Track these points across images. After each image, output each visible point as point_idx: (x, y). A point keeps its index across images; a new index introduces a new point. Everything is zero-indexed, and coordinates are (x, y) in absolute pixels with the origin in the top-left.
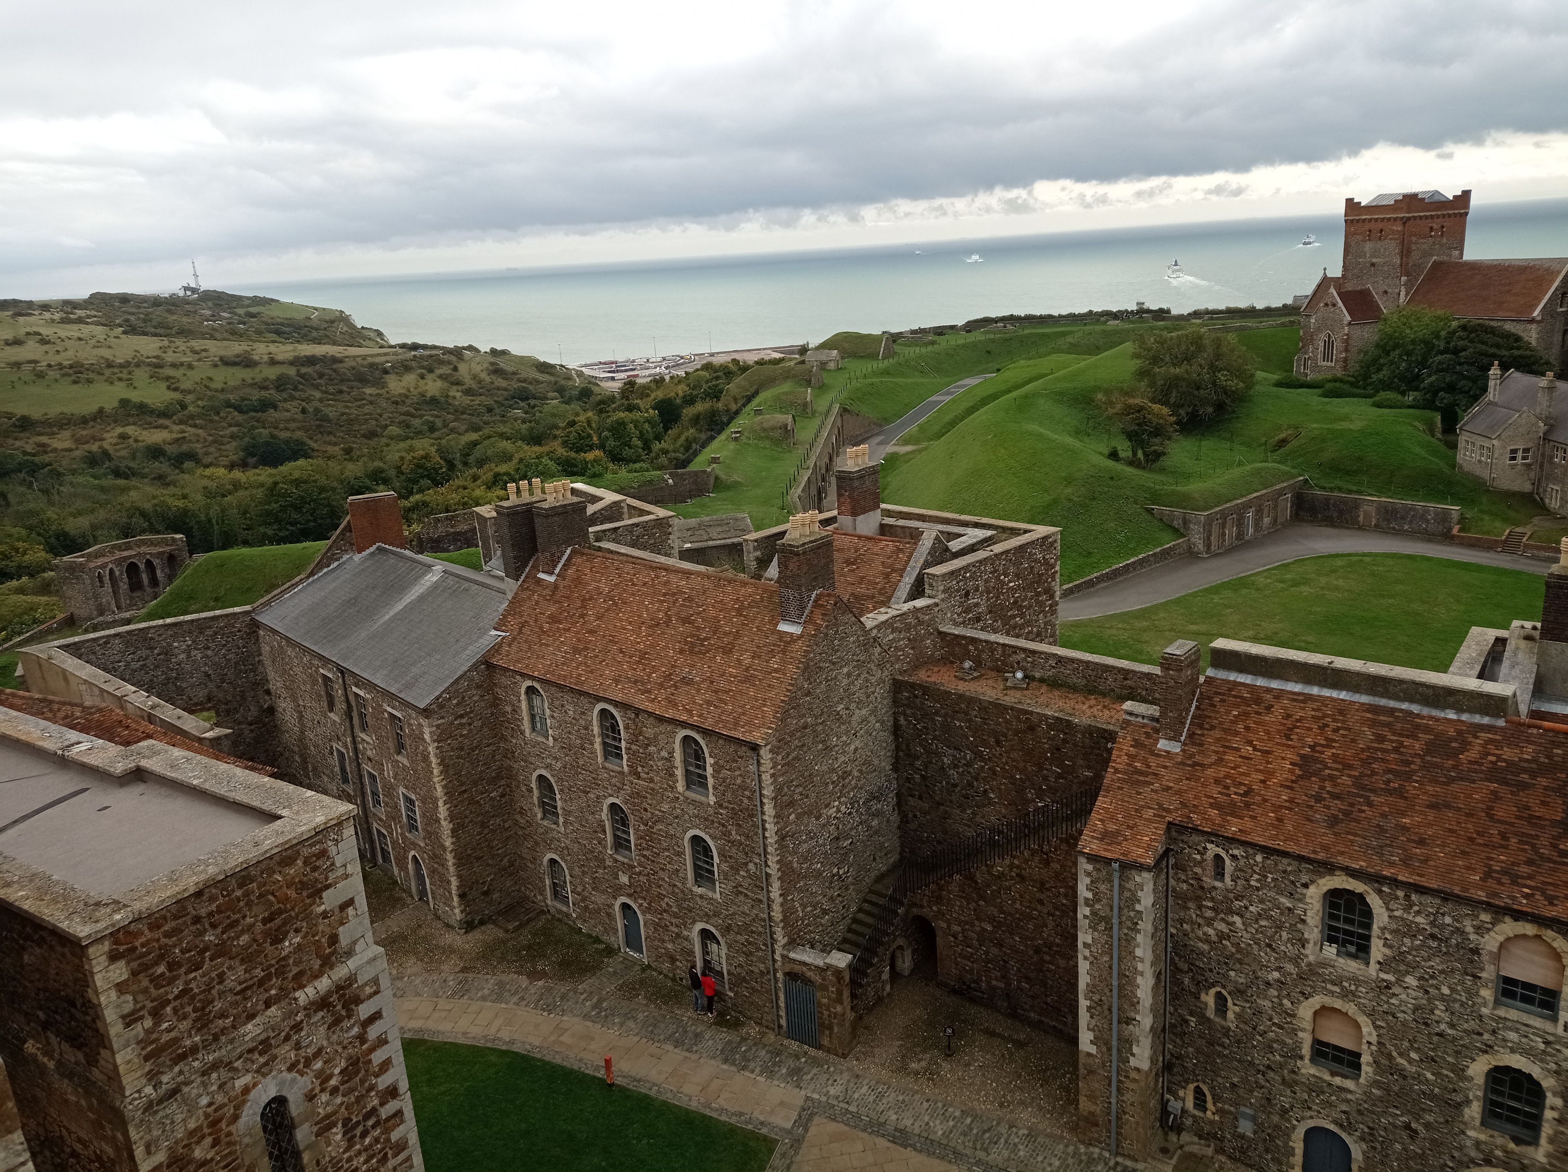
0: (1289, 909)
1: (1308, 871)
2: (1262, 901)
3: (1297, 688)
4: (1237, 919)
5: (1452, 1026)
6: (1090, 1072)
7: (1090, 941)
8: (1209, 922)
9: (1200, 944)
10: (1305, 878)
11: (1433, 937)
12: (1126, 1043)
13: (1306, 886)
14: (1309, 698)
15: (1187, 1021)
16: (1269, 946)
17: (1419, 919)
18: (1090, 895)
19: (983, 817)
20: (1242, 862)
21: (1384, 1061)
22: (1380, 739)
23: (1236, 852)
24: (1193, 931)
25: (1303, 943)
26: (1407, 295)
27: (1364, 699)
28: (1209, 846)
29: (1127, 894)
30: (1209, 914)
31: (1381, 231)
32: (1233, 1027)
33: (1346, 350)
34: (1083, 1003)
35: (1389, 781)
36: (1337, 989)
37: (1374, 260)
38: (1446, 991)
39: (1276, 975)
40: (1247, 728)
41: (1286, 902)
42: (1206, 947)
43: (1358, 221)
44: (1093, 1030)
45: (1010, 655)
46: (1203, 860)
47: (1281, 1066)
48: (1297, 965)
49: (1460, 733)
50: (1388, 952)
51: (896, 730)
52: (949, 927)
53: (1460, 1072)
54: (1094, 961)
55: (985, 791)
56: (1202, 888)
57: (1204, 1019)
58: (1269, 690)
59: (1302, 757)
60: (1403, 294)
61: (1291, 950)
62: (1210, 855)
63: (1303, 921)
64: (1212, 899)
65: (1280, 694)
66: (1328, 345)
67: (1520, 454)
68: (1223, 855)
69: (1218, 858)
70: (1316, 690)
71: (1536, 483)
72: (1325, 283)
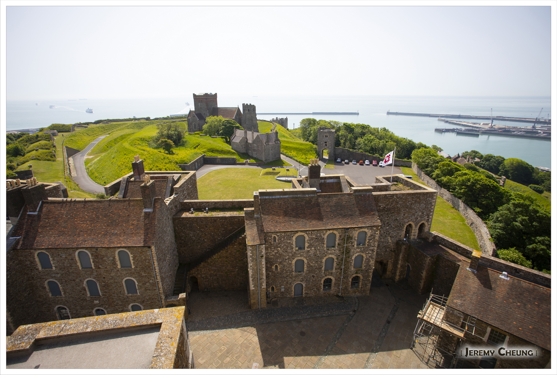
0: (290, 243)
1: (293, 234)
2: (284, 243)
3: (278, 197)
4: (279, 249)
5: (320, 254)
6: (253, 294)
7: (252, 265)
8: (273, 251)
9: (271, 257)
10: (292, 235)
11: (316, 239)
12: (261, 284)
13: (293, 237)
14: (281, 199)
15: (269, 274)
16: (286, 252)
17: (314, 236)
18: (251, 255)
19: (203, 246)
20: (280, 236)
21: (309, 265)
22: (297, 203)
23: (278, 235)
24: (270, 254)
25: (292, 248)
27: (291, 196)
28: (272, 235)
29: (260, 251)
30: (273, 249)
31: (202, 101)
32: (279, 271)
33: (199, 126)
34: (251, 279)
35: (301, 211)
36: (299, 255)
38: (319, 248)
39: (288, 257)
40: (272, 208)
41: (289, 241)
42: (273, 257)
43: (196, 98)
44: (254, 284)
45: (201, 204)
46: (271, 238)
47: (289, 275)
48: (292, 253)
49: (310, 199)
50: (308, 244)
51: (175, 231)
52: (201, 276)
53: (321, 262)
54: (253, 269)
55: (204, 240)
56: (271, 244)
57: (273, 272)
58: (273, 199)
59: (284, 211)
61: (290, 251)
62: (273, 237)
63: (293, 244)
64: (274, 246)
65: (275, 199)
66: (195, 125)
67: (243, 146)
68: (276, 236)
69: (275, 237)
70: (282, 197)
71: (247, 150)
72: (191, 112)
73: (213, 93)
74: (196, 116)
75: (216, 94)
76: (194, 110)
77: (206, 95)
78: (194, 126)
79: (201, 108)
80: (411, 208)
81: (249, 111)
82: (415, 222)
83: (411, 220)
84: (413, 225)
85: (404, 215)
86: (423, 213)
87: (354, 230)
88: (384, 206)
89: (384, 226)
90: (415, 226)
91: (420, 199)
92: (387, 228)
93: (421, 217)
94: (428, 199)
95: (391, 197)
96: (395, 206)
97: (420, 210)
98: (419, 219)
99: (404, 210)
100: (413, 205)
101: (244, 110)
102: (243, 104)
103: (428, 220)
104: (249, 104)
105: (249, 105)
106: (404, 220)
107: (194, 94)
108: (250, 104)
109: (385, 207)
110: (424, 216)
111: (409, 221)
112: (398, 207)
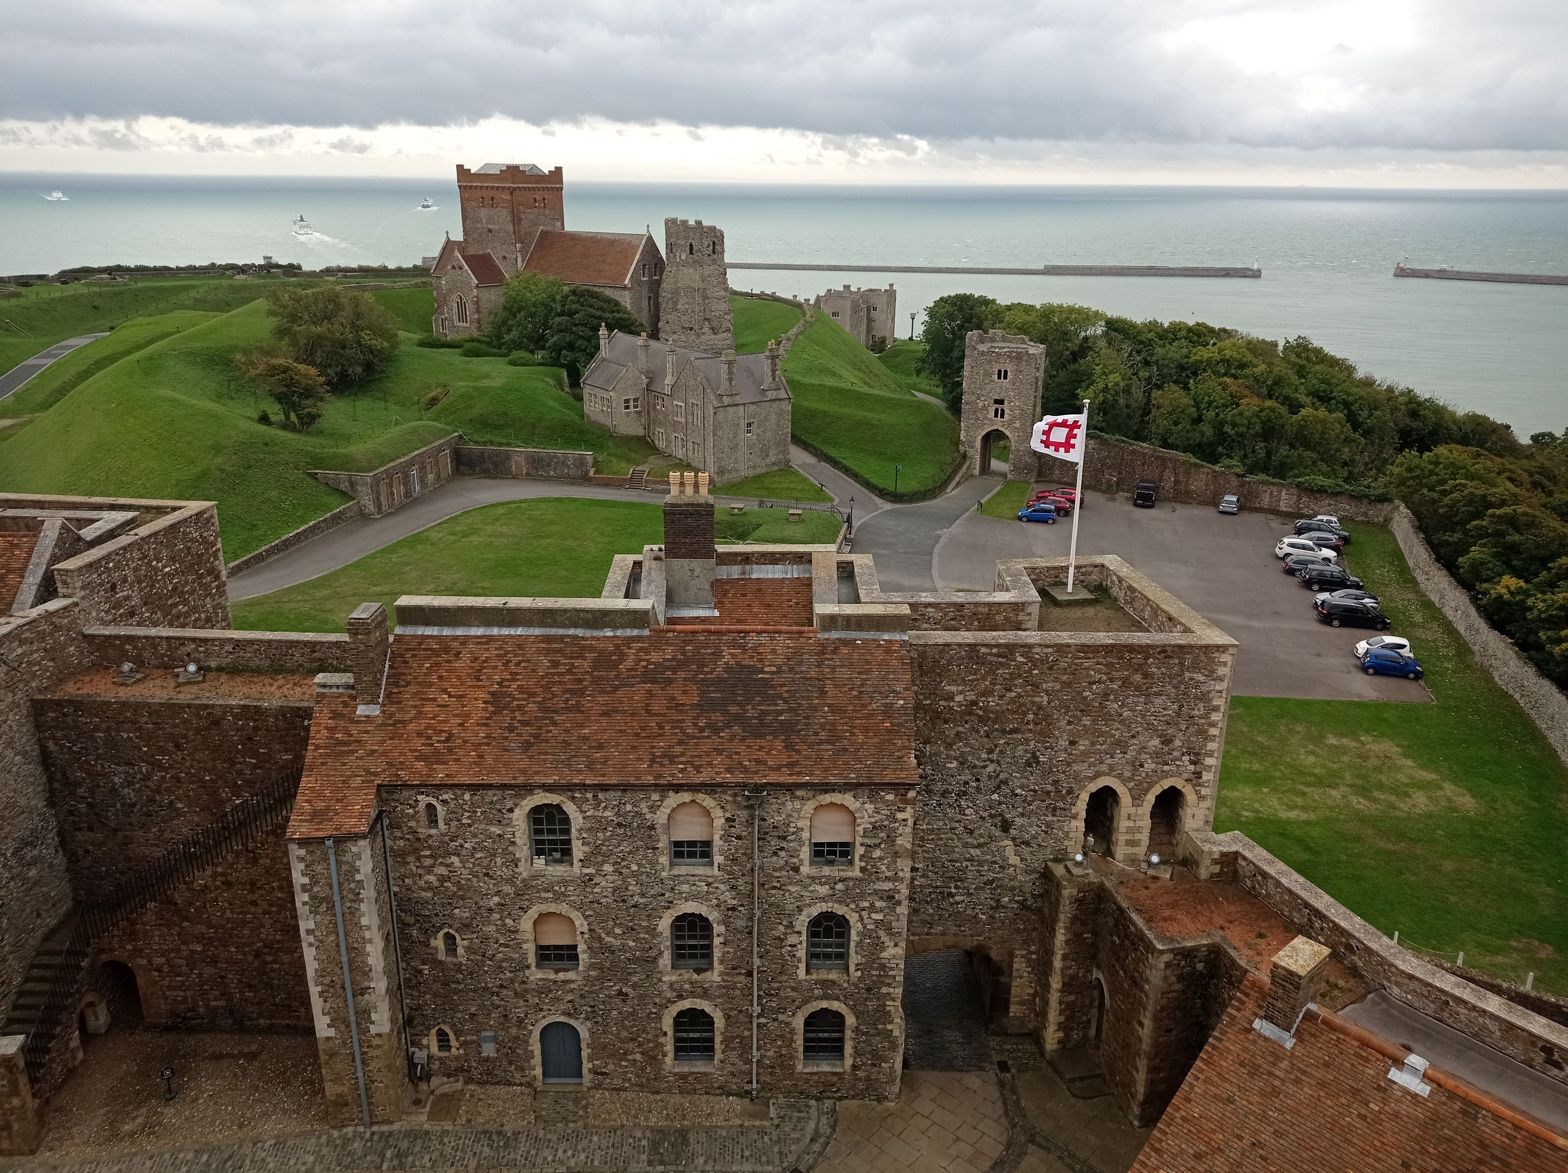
0: (500, 836)
1: (512, 796)
2: (475, 836)
3: (479, 631)
4: (455, 859)
5: (643, 895)
6: (332, 1055)
7: (312, 926)
8: (429, 870)
9: (423, 894)
10: (509, 804)
11: (619, 825)
12: (364, 1014)
13: (511, 810)
14: (490, 639)
15: (420, 971)
16: (487, 875)
17: (607, 813)
18: (306, 880)
19: (172, 832)
20: (452, 805)
21: (596, 945)
22: (555, 664)
23: (445, 797)
24: (415, 883)
25: (516, 862)
26: (523, 260)
27: (537, 631)
28: (420, 798)
29: (345, 867)
30: (428, 862)
31: (493, 199)
32: (464, 960)
33: (478, 312)
34: (314, 990)
35: (567, 700)
36: (550, 895)
37: (490, 227)
38: (634, 867)
39: (496, 899)
40: (440, 678)
41: (495, 830)
42: (429, 894)
43: (470, 187)
44: (329, 1013)
46: (416, 813)
47: (512, 981)
48: (513, 884)
49: (617, 647)
50: (586, 849)
51: (45, 759)
52: (150, 962)
53: (652, 931)
54: (320, 944)
55: (171, 803)
56: (419, 839)
57: (437, 964)
58: (455, 638)
59: (493, 694)
60: (519, 259)
61: (506, 872)
62: (422, 806)
63: (513, 843)
64: (430, 847)
65: (465, 640)
66: (461, 306)
67: (631, 404)
68: (434, 802)
69: (430, 807)
70: (495, 631)
71: (647, 427)
72: (449, 246)
73: (546, 167)
74: (466, 267)
75: (559, 170)
76: (461, 238)
77: (513, 171)
78: (455, 310)
79: (490, 231)
80: (1108, 718)
81: (691, 253)
82: (1131, 779)
83: (1111, 768)
84: (1125, 798)
85: (1072, 743)
86: (1167, 741)
87: (794, 797)
88: (971, 696)
89: (978, 789)
90: (1133, 798)
91: (1146, 676)
92: (995, 797)
93: (1156, 755)
94: (1187, 674)
95: (999, 655)
96: (1026, 700)
97: (1149, 727)
98: (1149, 766)
99: (1069, 723)
100: (1116, 700)
101: (670, 247)
102: (667, 222)
103: (1198, 775)
104: (692, 222)
105: (691, 228)
106: (1075, 767)
107: (460, 168)
108: (699, 223)
109: (974, 703)
110: (1176, 754)
111: (1097, 775)
112: (1040, 707)
